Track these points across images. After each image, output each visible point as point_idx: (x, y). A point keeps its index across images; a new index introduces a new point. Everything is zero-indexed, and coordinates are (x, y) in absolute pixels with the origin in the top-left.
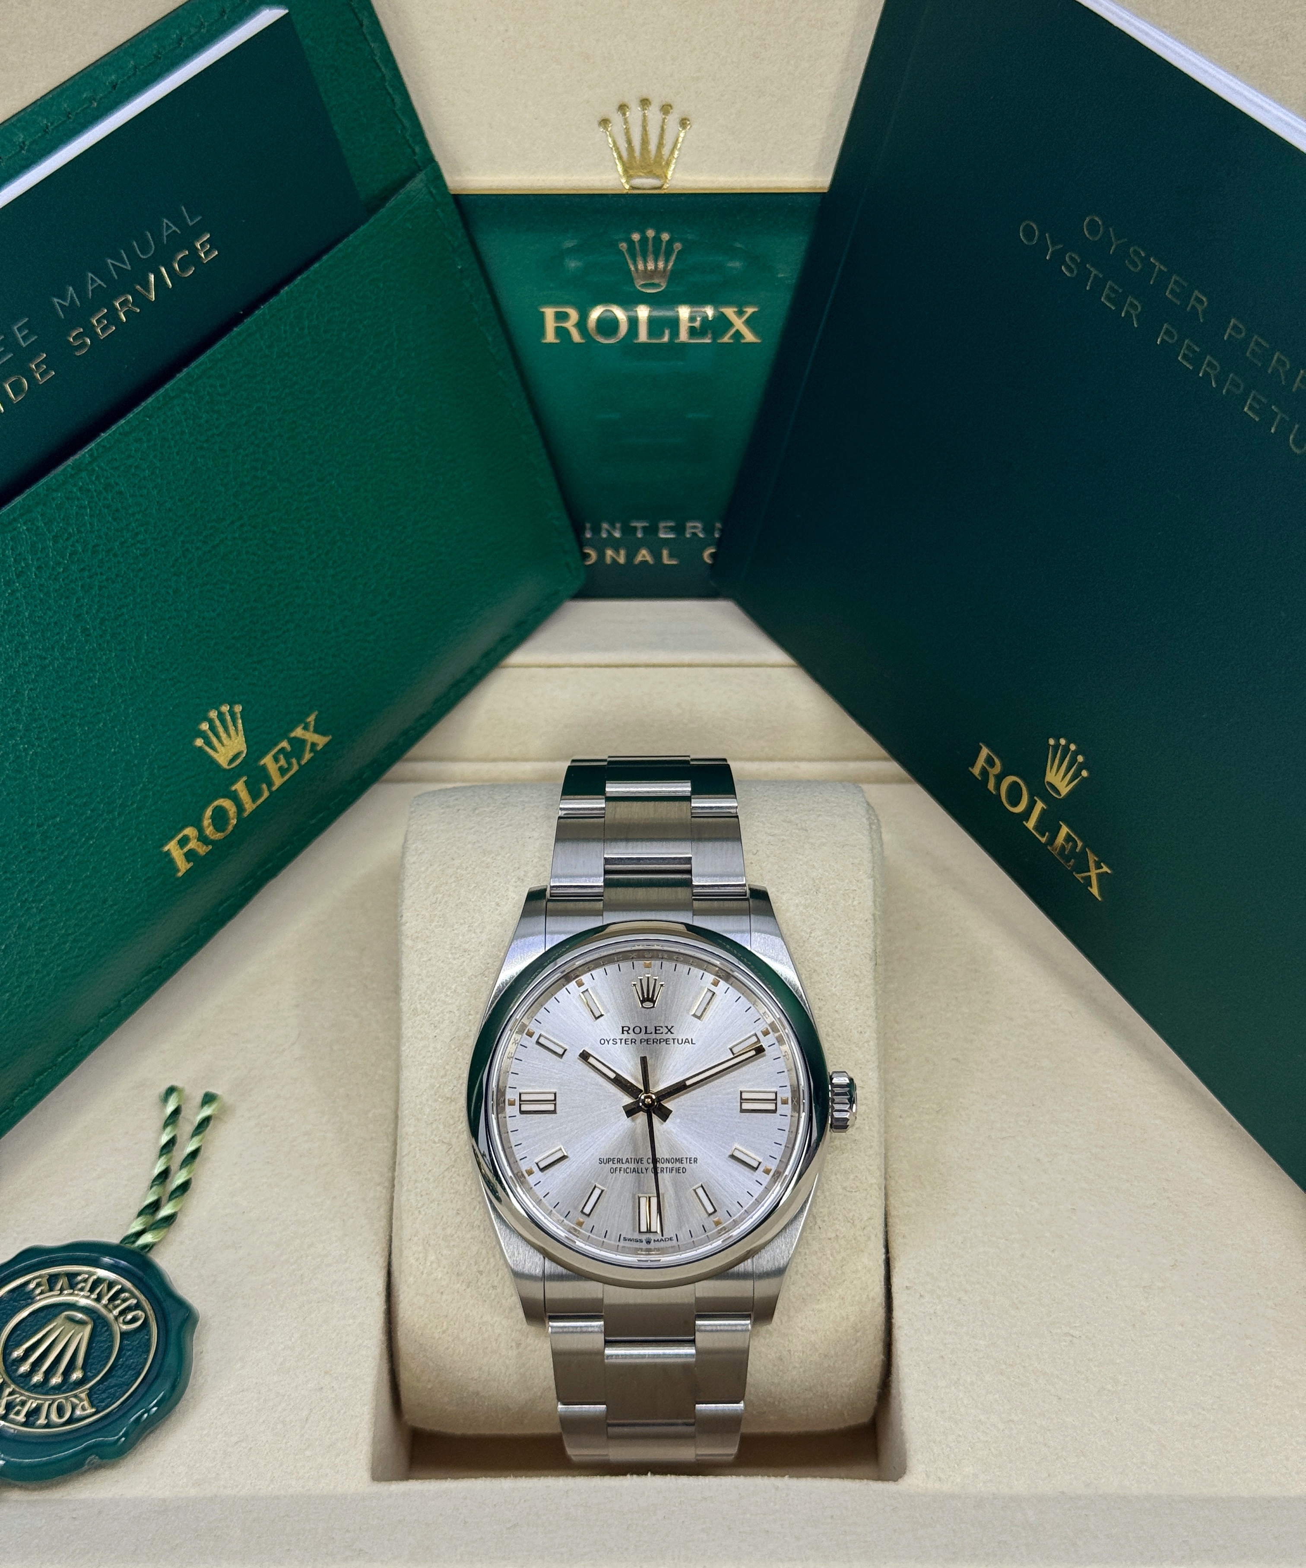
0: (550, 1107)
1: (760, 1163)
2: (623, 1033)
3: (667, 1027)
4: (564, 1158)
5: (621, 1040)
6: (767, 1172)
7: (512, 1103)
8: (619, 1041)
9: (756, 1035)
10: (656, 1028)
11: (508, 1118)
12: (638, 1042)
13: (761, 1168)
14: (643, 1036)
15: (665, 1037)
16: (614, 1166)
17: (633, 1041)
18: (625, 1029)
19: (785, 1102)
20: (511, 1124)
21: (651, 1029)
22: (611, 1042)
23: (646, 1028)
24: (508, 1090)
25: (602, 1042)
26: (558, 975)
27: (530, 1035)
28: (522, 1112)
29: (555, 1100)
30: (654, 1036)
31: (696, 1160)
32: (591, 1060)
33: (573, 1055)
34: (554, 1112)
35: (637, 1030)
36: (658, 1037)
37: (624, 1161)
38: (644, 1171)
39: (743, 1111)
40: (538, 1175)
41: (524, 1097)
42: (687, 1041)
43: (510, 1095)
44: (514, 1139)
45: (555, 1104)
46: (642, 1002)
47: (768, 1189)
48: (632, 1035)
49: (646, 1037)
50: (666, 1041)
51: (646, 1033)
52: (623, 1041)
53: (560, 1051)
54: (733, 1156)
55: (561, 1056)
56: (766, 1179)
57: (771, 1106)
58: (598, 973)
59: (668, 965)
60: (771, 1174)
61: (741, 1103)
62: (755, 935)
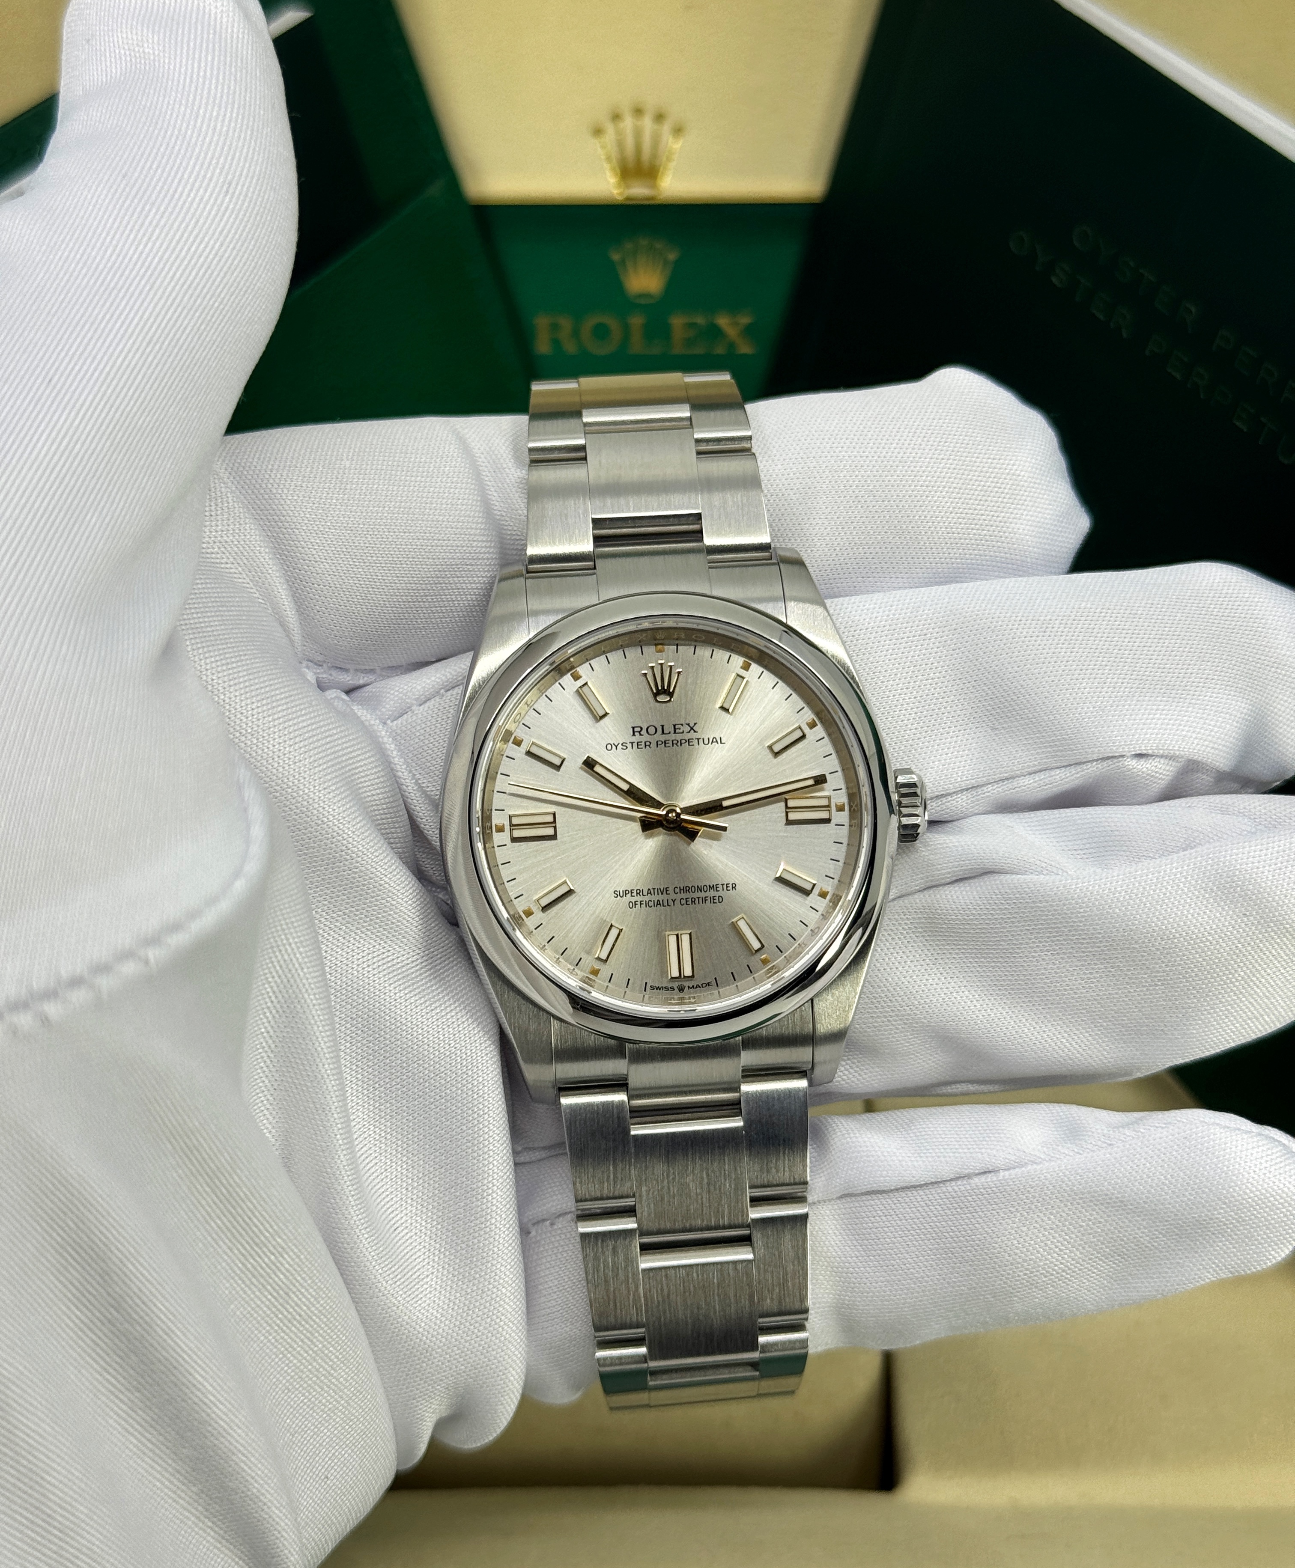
0: (549, 831)
1: (814, 885)
2: (634, 735)
3: (688, 725)
4: (570, 892)
5: (632, 743)
6: (823, 895)
7: (500, 829)
8: (629, 746)
9: (800, 728)
10: (674, 726)
11: (496, 849)
12: (653, 745)
13: (816, 891)
14: (659, 737)
15: (687, 736)
16: (633, 900)
17: (647, 744)
18: (636, 729)
19: (840, 809)
20: (501, 855)
21: (669, 728)
22: (620, 746)
23: (663, 726)
24: (494, 813)
25: (609, 747)
26: (545, 668)
27: (518, 743)
28: (514, 840)
29: (555, 821)
30: (673, 736)
31: (734, 888)
32: (598, 769)
33: (574, 764)
34: (554, 837)
35: (652, 730)
36: (679, 737)
37: (645, 893)
38: (671, 903)
39: (789, 822)
40: (538, 916)
41: (515, 821)
42: (714, 740)
43: (498, 819)
44: (505, 873)
45: (555, 828)
46: (655, 695)
47: (825, 917)
48: (646, 737)
49: (663, 738)
50: (689, 741)
51: (663, 733)
52: (635, 745)
53: (557, 762)
54: (781, 880)
55: (558, 768)
56: (822, 904)
57: (824, 815)
58: (598, 663)
59: (686, 651)
60: (828, 897)
61: (787, 813)
62: (791, 605)
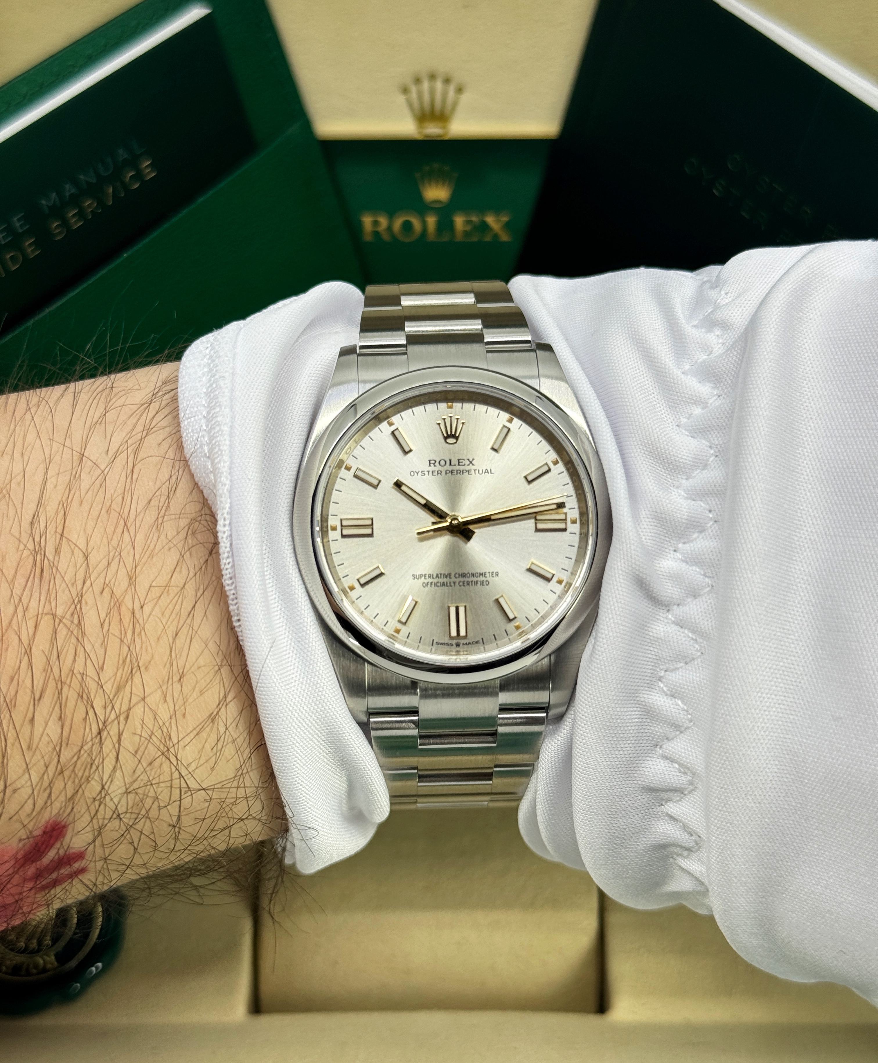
0: (368, 531)
1: (554, 575)
2: (430, 466)
3: (469, 460)
4: (381, 574)
5: (428, 471)
6: (560, 582)
7: (334, 529)
8: (426, 473)
9: (546, 464)
10: (459, 460)
11: (331, 542)
12: (443, 473)
13: (555, 579)
14: (448, 467)
15: (467, 468)
16: (426, 581)
17: (439, 472)
18: (432, 462)
19: (574, 522)
20: (334, 547)
21: (454, 462)
22: (420, 473)
23: (450, 461)
24: (330, 517)
25: (412, 473)
26: (369, 416)
27: (348, 469)
28: (343, 536)
29: (372, 524)
30: (457, 468)
31: (497, 574)
32: (404, 488)
33: (387, 485)
34: (371, 535)
35: (443, 463)
36: (461, 468)
37: (435, 577)
38: (452, 584)
39: (537, 530)
40: (359, 590)
41: (344, 523)
42: (487, 471)
43: (333, 521)
44: (336, 559)
45: (372, 529)
46: (445, 438)
47: (561, 597)
48: (438, 468)
49: (450, 468)
50: (468, 471)
51: (450, 464)
52: (430, 473)
53: (375, 482)
54: (530, 570)
55: (375, 487)
56: (559, 589)
57: (562, 526)
58: (407, 414)
59: (468, 406)
60: (564, 584)
61: (536, 524)
62: (542, 380)
